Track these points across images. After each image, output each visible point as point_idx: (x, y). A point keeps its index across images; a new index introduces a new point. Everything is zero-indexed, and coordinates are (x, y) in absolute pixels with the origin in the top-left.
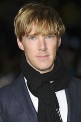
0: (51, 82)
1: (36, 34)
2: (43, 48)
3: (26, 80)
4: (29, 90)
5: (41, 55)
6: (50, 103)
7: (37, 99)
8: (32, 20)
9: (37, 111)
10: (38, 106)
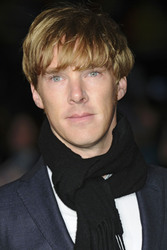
0: (106, 177)
1: (62, 67)
2: (77, 96)
3: (50, 173)
4: (56, 195)
5: (77, 112)
6: (103, 223)
7: (74, 213)
8: (53, 37)
9: (74, 240)
10: (75, 229)
